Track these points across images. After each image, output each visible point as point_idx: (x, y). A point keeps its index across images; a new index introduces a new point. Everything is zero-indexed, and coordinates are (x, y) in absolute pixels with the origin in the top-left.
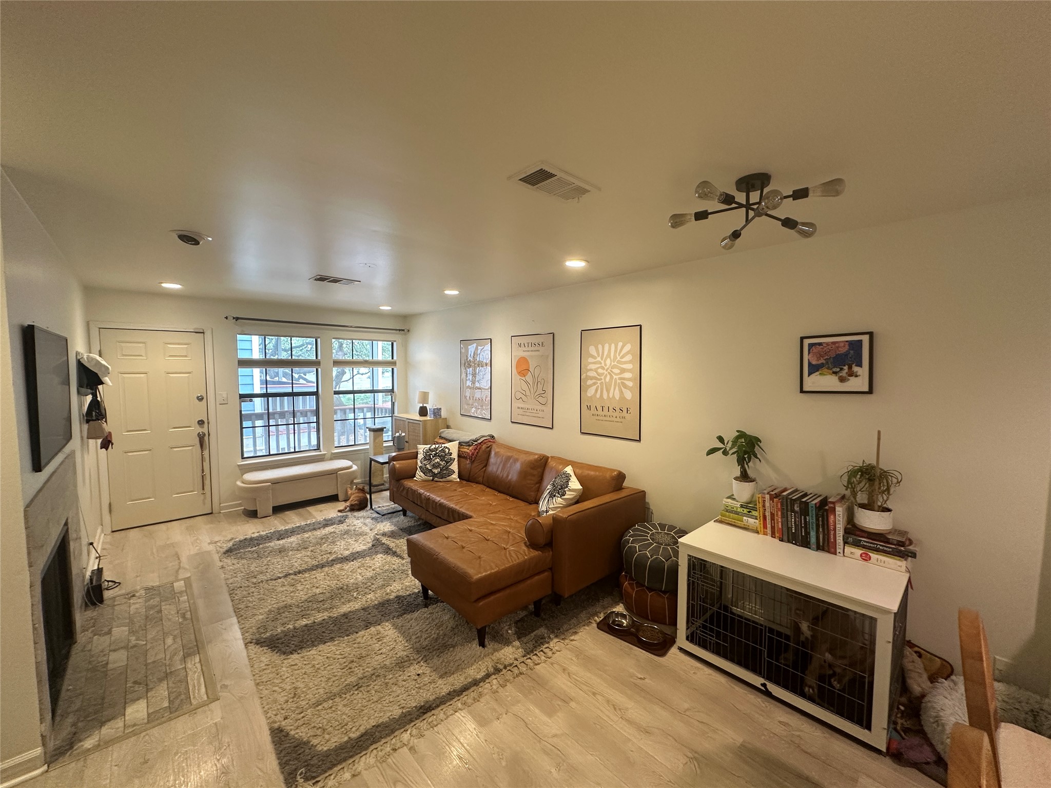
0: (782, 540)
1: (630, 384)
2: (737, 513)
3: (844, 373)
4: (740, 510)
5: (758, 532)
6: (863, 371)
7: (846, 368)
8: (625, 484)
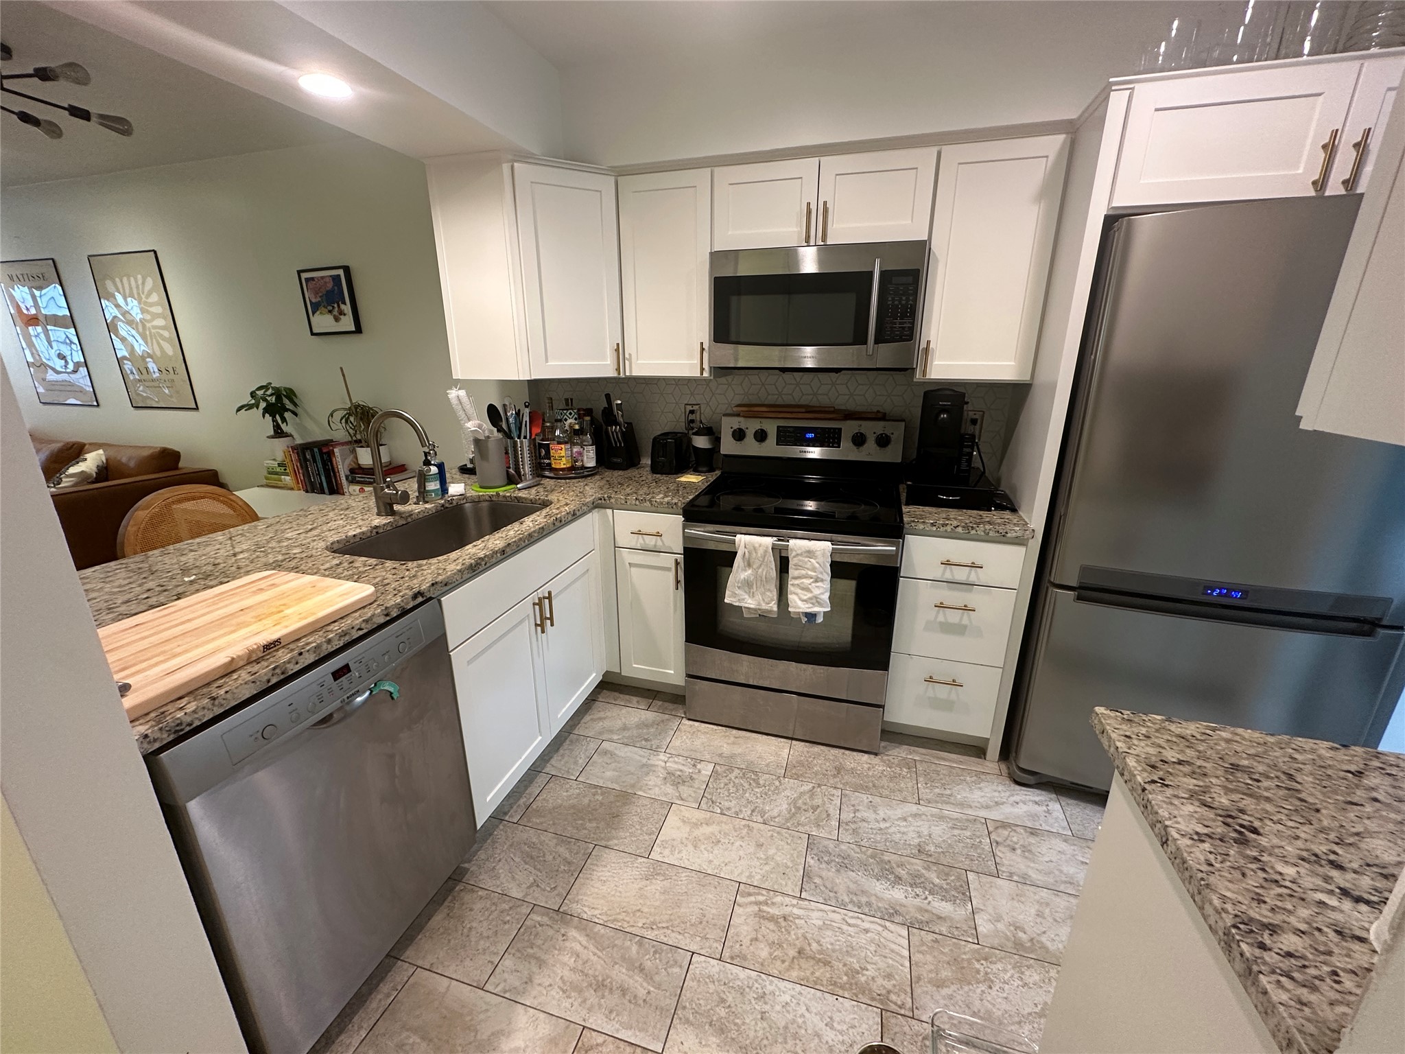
0: (307, 492)
1: (166, 334)
2: (276, 473)
3: (336, 312)
4: (278, 470)
5: (292, 489)
6: (347, 308)
7: (336, 305)
8: (181, 465)
